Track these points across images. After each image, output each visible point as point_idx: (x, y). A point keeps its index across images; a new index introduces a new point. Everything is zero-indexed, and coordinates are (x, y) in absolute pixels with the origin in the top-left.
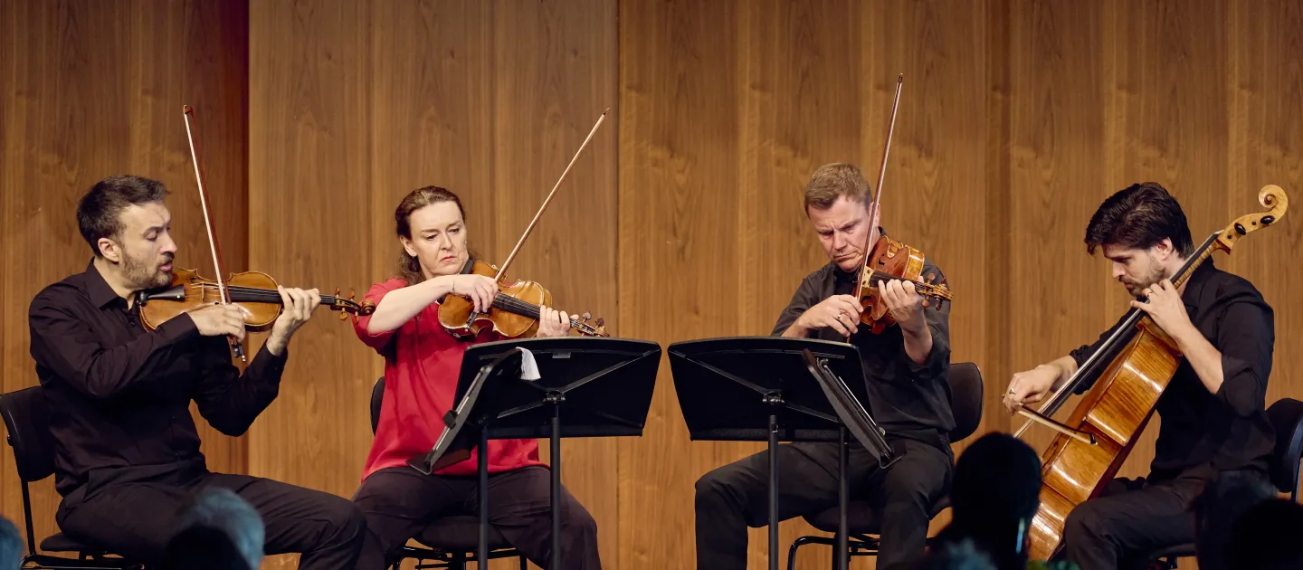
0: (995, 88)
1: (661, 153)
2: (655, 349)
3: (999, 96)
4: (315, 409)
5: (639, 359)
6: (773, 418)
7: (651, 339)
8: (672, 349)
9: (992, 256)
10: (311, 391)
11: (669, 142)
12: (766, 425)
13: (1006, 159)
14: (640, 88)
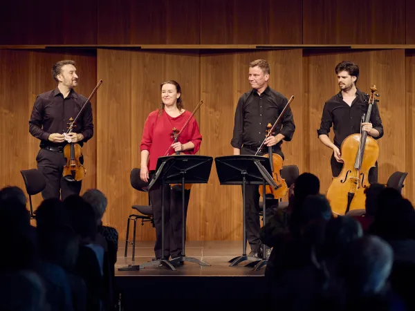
0: (305, 92)
1: (212, 110)
2: (211, 158)
3: (306, 94)
4: (115, 181)
5: (207, 161)
6: (244, 178)
7: (210, 155)
8: (216, 159)
9: (304, 139)
10: (114, 176)
11: (214, 107)
12: (242, 180)
13: (308, 112)
14: (206, 92)
